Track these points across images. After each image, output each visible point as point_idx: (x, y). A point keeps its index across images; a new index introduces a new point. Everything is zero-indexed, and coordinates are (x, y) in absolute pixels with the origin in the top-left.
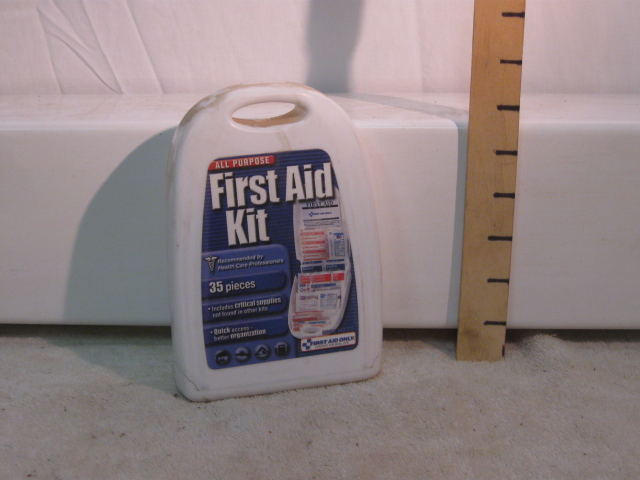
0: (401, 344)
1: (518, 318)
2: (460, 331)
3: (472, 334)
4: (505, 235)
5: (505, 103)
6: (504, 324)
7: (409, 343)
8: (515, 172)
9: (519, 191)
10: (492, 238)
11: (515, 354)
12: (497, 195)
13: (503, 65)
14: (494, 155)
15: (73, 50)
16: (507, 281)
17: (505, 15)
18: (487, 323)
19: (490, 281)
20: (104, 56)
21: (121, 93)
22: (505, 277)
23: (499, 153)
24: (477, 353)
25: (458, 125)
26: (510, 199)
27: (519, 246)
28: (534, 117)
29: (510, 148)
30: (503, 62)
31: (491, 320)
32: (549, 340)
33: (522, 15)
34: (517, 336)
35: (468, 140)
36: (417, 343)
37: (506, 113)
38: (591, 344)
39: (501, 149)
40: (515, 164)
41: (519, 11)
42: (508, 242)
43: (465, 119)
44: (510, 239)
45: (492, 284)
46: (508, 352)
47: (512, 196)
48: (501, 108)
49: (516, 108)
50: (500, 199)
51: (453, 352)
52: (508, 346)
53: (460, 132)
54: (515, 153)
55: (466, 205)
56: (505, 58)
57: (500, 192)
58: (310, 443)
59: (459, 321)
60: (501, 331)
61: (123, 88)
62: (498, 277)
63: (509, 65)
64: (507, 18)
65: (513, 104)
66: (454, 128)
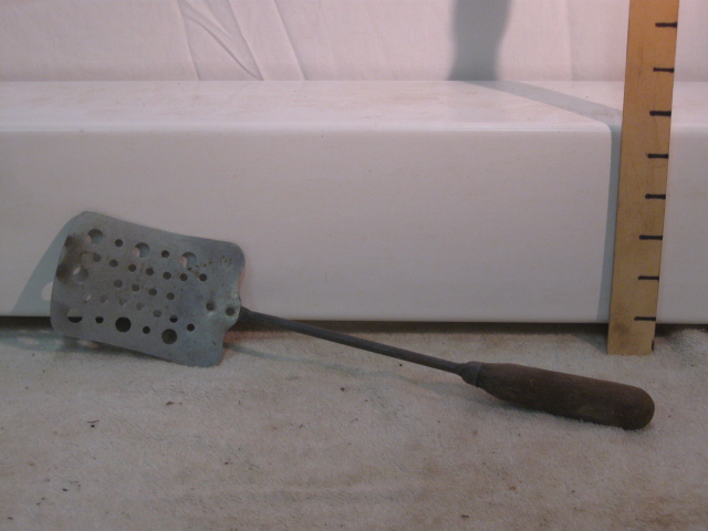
0: (552, 337)
1: (666, 314)
2: (611, 325)
3: (622, 329)
4: (655, 234)
5: (657, 109)
6: (654, 319)
7: (560, 336)
8: (666, 174)
9: (670, 192)
10: (643, 237)
11: (664, 348)
12: (648, 196)
13: (656, 73)
14: (646, 158)
15: (212, 34)
16: (657, 278)
17: (659, 25)
18: (637, 319)
19: (641, 278)
20: (245, 41)
21: (262, 79)
22: (655, 274)
23: (651, 156)
24: (628, 347)
25: (611, 128)
26: (660, 200)
27: (669, 245)
28: (683, 121)
29: (663, 152)
30: (655, 70)
31: (642, 315)
32: (697, 335)
33: (675, 25)
34: (666, 331)
35: (620, 143)
36: (568, 337)
37: (658, 118)
39: (653, 152)
40: (666, 166)
41: (671, 21)
42: (659, 241)
43: (618, 122)
44: (660, 238)
45: (642, 281)
46: (657, 346)
47: (663, 197)
48: (653, 113)
49: (668, 114)
50: (651, 200)
51: (604, 347)
52: (658, 340)
53: (614, 134)
54: (666, 156)
55: (618, 205)
56: (657, 67)
57: (652, 193)
58: (475, 433)
59: (610, 315)
60: (652, 325)
61: (264, 74)
62: (648, 274)
63: (662, 73)
64: (662, 29)
65: (665, 109)
66: (609, 131)
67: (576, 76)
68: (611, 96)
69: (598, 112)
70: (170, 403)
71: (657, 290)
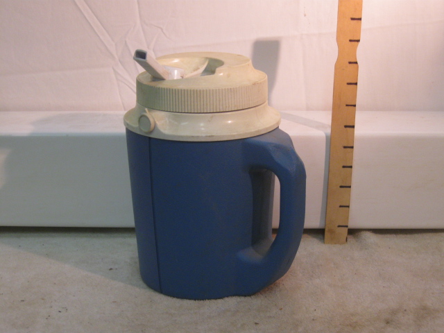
1: (353, 224)
2: (326, 230)
3: (332, 232)
4: (347, 185)
5: (348, 124)
6: (347, 226)
8: (352, 156)
9: (354, 165)
10: (341, 187)
11: (351, 239)
12: (344, 167)
13: (347, 107)
14: (342, 148)
16: (348, 207)
17: (348, 84)
18: (339, 226)
19: (340, 206)
22: (347, 205)
23: (345, 147)
24: (335, 240)
25: (326, 134)
26: (349, 169)
27: (354, 190)
28: (361, 130)
29: (351, 145)
30: (347, 105)
31: (341, 225)
32: (368, 234)
33: (356, 84)
34: (353, 232)
35: (330, 141)
37: (348, 129)
38: (388, 235)
39: (346, 145)
40: (352, 152)
41: (355, 82)
42: (349, 189)
43: (329, 131)
44: (350, 187)
45: (341, 208)
46: (349, 240)
47: (351, 167)
48: (346, 127)
49: (353, 127)
50: (345, 169)
51: (323, 240)
52: (349, 237)
53: (327, 137)
54: (352, 147)
55: (329, 172)
57: (345, 165)
59: (325, 225)
60: (346, 230)
62: (344, 205)
63: (350, 107)
64: (349, 86)
65: (351, 124)
66: (324, 135)
67: (308, 109)
68: (326, 118)
69: (319, 126)
70: (111, 269)
71: (348, 212)
